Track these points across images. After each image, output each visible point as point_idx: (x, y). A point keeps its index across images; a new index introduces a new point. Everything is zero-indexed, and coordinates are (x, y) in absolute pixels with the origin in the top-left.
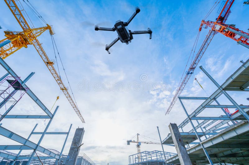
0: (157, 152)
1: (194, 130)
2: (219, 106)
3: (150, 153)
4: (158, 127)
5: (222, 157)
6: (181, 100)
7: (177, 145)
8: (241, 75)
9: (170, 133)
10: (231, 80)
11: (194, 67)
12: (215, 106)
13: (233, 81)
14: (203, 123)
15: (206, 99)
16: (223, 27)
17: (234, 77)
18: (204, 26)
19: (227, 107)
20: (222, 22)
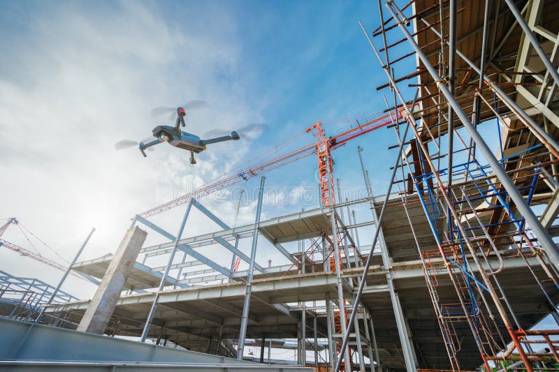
0: (36, 283)
1: (166, 269)
2: (234, 249)
3: (11, 280)
4: (94, 230)
5: (172, 328)
6: (193, 206)
7: (114, 270)
8: (289, 223)
9: (113, 253)
10: (276, 222)
11: (256, 172)
12: (229, 247)
13: (276, 226)
14: (191, 264)
15: (226, 228)
16: (327, 153)
17: (282, 221)
18: (315, 131)
19: (242, 256)
20: (330, 147)
